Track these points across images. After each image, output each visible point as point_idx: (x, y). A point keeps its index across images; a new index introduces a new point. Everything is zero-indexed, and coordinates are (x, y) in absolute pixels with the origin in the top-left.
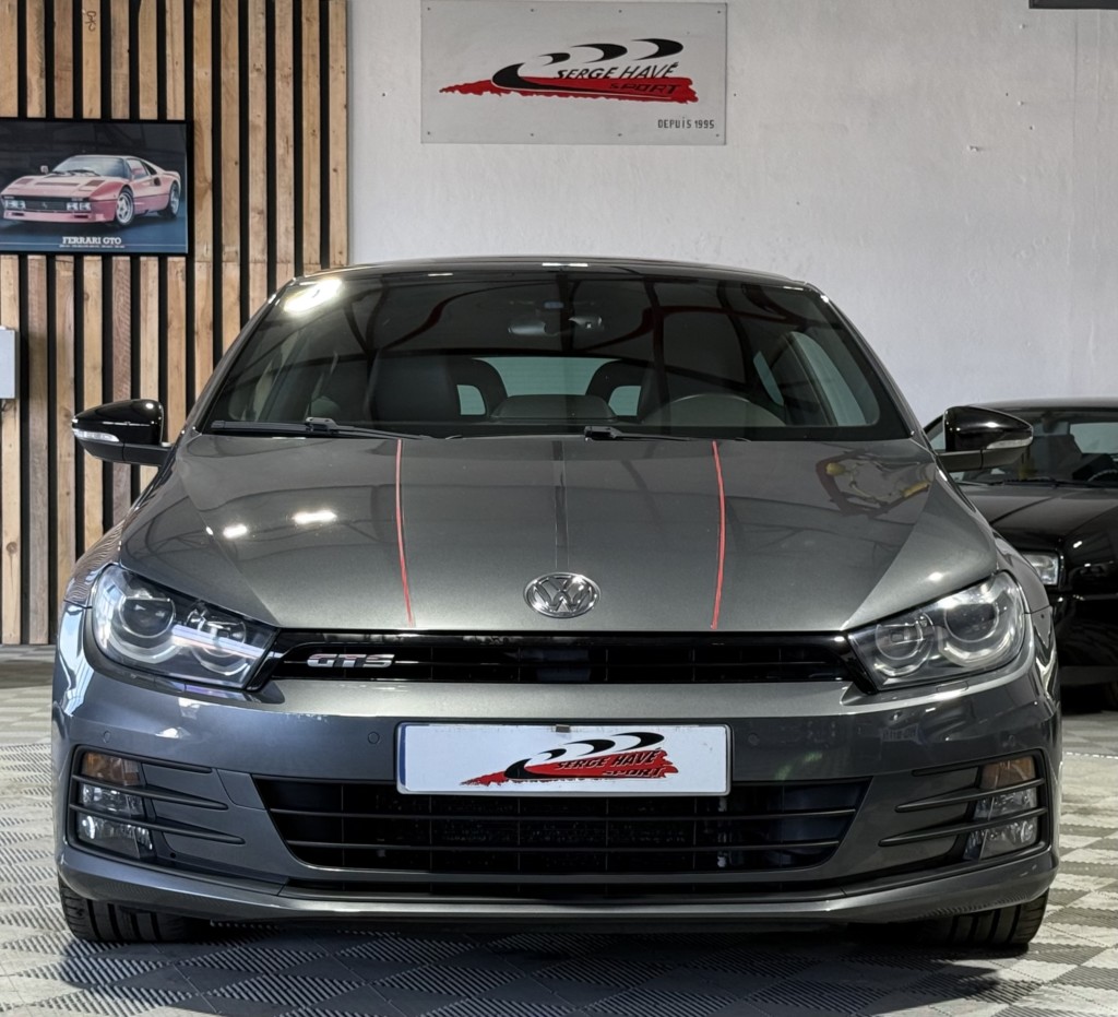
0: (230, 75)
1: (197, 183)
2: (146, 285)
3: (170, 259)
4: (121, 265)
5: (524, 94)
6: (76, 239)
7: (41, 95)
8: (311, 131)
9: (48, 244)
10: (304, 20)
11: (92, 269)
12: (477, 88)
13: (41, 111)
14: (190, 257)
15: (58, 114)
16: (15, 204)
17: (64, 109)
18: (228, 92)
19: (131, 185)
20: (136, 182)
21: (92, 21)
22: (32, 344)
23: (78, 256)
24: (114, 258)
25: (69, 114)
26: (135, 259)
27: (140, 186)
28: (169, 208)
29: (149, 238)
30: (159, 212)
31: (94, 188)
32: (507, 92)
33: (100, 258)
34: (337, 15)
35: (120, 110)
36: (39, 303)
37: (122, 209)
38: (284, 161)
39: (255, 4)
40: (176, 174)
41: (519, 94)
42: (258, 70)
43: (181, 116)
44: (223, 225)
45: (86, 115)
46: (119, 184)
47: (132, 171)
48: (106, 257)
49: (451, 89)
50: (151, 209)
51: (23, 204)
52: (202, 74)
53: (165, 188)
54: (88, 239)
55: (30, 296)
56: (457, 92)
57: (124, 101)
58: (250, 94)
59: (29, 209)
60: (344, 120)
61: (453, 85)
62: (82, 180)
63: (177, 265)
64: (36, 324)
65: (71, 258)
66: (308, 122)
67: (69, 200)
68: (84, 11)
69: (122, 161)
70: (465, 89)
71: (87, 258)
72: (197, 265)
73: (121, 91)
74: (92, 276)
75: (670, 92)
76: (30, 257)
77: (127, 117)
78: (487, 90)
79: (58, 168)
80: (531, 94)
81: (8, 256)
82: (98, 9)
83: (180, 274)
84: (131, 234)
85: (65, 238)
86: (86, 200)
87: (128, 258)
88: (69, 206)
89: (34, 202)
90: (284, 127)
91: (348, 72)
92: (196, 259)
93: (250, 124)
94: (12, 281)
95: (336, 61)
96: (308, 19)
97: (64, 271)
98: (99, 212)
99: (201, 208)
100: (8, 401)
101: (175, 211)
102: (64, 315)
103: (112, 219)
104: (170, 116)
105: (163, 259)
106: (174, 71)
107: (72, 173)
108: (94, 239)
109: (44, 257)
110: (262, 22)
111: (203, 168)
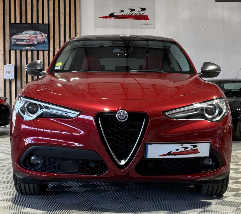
0: (57, 15)
1: (50, 36)
2: (40, 56)
3: (45, 51)
4: (35, 52)
5: (115, 18)
6: (26, 47)
7: (19, 19)
8: (73, 26)
9: (20, 48)
10: (71, 4)
11: (29, 53)
12: (106, 17)
13: (19, 22)
14: (49, 51)
15: (22, 22)
16: (14, 40)
17: (24, 21)
18: (56, 18)
19: (37, 36)
20: (38, 36)
21: (29, 4)
22: (18, 68)
23: (27, 51)
24: (34, 51)
25: (25, 22)
26: (38, 51)
27: (39, 37)
28: (45, 41)
29: (41, 47)
30: (43, 42)
31: (30, 37)
32: (112, 18)
33: (31, 51)
34: (78, 3)
35: (35, 22)
36: (19, 60)
37: (35, 41)
38: (67, 32)
39: (62, 1)
40: (46, 34)
41: (114, 19)
42: (62, 14)
43: (47, 23)
44: (55, 44)
45: (28, 23)
46: (35, 36)
47: (37, 34)
48: (32, 51)
49: (101, 18)
50: (41, 41)
51: (16, 40)
52: (51, 14)
53: (44, 37)
54: (29, 47)
55: (17, 59)
56: (102, 18)
57: (36, 20)
58: (61, 19)
59: (17, 41)
60: (79, 24)
61: (101, 17)
62: (27, 35)
63: (46, 52)
64: (18, 64)
65: (25, 51)
66: (72, 24)
67: (25, 39)
68: (28, 2)
69: (35, 32)
70: (103, 17)
71: (28, 51)
72: (50, 52)
73: (35, 18)
74: (29, 55)
75: (144, 18)
76: (17, 51)
77: (36, 23)
78: (107, 18)
79: (23, 33)
80: (116, 18)
81: (13, 51)
82: (30, 1)
83: (47, 54)
84: (37, 46)
85: (24, 47)
86: (28, 39)
87: (37, 51)
88: (25, 41)
89: (18, 40)
90: (67, 25)
91: (80, 14)
92: (50, 51)
93: (61, 24)
94: (13, 55)
95: (78, 12)
96: (72, 4)
97: (24, 53)
98: (31, 42)
99: (51, 41)
100: (13, 79)
101: (46, 42)
102: (24, 62)
103: (33, 43)
104: (45, 23)
105: (43, 51)
106: (46, 14)
107: (25, 34)
108: (30, 47)
109: (20, 51)
110: (63, 4)
111: (51, 33)
